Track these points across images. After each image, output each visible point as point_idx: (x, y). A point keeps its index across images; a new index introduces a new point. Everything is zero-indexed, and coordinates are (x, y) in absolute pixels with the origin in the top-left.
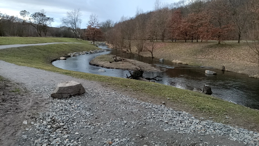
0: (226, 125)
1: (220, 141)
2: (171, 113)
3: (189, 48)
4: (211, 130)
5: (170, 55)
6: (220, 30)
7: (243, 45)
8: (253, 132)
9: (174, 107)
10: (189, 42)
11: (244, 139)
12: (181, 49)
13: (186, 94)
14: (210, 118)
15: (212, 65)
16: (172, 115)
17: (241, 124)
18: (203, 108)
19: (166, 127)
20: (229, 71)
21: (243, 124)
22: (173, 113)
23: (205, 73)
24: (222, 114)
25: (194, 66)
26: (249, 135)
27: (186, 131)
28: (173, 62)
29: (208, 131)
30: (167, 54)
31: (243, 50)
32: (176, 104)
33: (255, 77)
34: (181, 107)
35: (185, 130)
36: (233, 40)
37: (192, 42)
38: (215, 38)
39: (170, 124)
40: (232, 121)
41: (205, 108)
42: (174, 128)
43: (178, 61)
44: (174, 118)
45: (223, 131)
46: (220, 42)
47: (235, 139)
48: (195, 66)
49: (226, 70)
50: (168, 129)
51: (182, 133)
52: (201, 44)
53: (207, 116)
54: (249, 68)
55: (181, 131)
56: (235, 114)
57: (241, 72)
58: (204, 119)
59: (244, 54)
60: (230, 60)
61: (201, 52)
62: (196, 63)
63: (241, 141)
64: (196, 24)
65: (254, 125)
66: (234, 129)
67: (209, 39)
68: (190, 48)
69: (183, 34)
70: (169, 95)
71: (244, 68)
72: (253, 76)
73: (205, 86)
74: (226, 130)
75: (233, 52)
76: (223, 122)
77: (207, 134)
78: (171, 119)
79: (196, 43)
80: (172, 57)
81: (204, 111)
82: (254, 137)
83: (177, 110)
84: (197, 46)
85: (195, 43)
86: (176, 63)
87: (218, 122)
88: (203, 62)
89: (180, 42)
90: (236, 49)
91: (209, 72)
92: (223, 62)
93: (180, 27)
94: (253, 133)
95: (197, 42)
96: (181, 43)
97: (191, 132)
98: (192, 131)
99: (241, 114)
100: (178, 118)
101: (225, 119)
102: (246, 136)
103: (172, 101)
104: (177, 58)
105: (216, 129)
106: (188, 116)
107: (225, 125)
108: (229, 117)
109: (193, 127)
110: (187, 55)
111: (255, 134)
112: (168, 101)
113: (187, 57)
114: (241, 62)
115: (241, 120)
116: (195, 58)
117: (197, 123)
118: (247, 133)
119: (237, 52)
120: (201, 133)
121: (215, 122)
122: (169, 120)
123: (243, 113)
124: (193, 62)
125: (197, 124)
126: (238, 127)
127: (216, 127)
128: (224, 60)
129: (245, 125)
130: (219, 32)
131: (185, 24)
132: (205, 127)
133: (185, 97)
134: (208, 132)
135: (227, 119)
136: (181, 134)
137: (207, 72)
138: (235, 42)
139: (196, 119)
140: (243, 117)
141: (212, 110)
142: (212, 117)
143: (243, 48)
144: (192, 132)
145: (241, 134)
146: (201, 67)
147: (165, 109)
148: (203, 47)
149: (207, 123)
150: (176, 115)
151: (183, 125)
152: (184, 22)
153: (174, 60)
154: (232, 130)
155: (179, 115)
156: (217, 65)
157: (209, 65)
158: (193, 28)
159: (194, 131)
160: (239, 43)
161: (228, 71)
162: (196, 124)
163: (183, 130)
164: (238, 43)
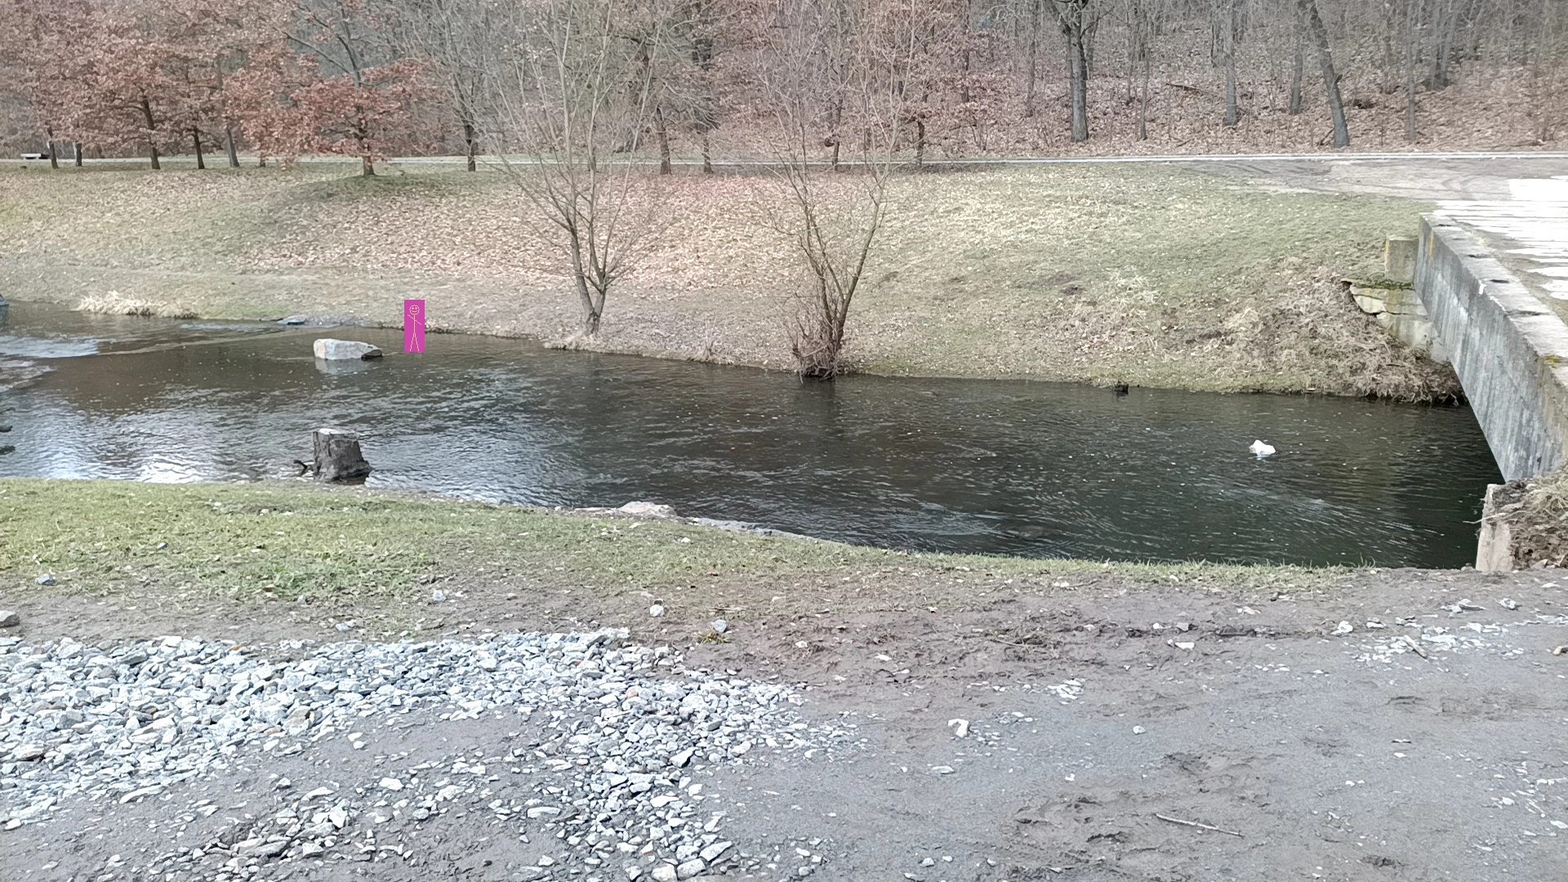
0: (430, 643)
1: (401, 747)
2: (72, 677)
3: (183, 208)
4: (348, 697)
5: (49, 263)
6: (361, 97)
7: (495, 182)
8: (561, 635)
9: (96, 629)
10: (182, 167)
11: (519, 691)
12: (127, 216)
13: (186, 517)
14: (340, 627)
15: (348, 303)
16: (73, 692)
17: (509, 612)
18: (296, 582)
19: (28, 793)
20: (449, 332)
21: (520, 607)
22: (87, 674)
23: (312, 353)
24: (410, 585)
25: (237, 322)
26: (542, 659)
27: (184, 764)
28: (81, 307)
29: (326, 712)
30: (27, 256)
31: (500, 207)
32: (112, 600)
33: (571, 344)
34: (144, 611)
35: (176, 758)
36: (444, 152)
37: (201, 166)
38: (339, 144)
39: (60, 758)
40: (464, 611)
41: (310, 576)
42: (92, 773)
43: (121, 303)
44: (98, 701)
45: (413, 681)
46: (375, 166)
47: (475, 706)
48: (243, 321)
49: (430, 323)
50: (44, 802)
51: (155, 790)
52: (263, 180)
53: (322, 624)
54: (539, 300)
55: (148, 775)
56: (478, 567)
57: (507, 328)
58: (304, 646)
59: (504, 229)
60: (445, 270)
61: (267, 230)
62: (252, 303)
63: (505, 707)
64: (205, 50)
65: (568, 595)
66: (474, 648)
67: (302, 146)
68: (192, 206)
69: (129, 115)
70: (52, 553)
71: (515, 306)
72: (560, 343)
73: (321, 438)
74: (431, 671)
75: (449, 222)
76: (418, 628)
77: (323, 732)
78: (68, 722)
79: (227, 172)
80: (67, 279)
81: (301, 598)
82: (566, 660)
83: (117, 644)
84: (237, 194)
85: (220, 172)
86: (108, 317)
87: (388, 641)
88: (289, 290)
89: (112, 168)
90: (465, 206)
91: (338, 346)
92: (405, 284)
93: (91, 64)
94: (563, 639)
95: (236, 164)
96: (124, 174)
97: (217, 763)
98: (223, 749)
99: (507, 555)
100: (123, 696)
101: (430, 609)
102: (533, 668)
103: (75, 586)
104: (109, 278)
105: (377, 682)
106: (197, 662)
107: (422, 645)
108: (446, 592)
109: (230, 721)
110: (177, 253)
111: (569, 646)
112: (45, 600)
113: (183, 268)
114: (499, 273)
115: (508, 587)
116: (239, 269)
117: (257, 686)
118: (535, 650)
119: (470, 221)
120: (282, 746)
121: (373, 643)
122: (56, 730)
123: (518, 547)
124: (227, 299)
125: (262, 689)
126: (493, 635)
127: (375, 671)
128: (409, 271)
129: (529, 607)
130: (359, 108)
131: (129, 42)
132: (311, 692)
133: (178, 540)
134: (328, 721)
135: (440, 608)
136: (146, 796)
137: (324, 348)
138: (455, 165)
139: (253, 662)
140: (520, 568)
141: (350, 580)
142: (350, 623)
143: (495, 197)
144: (224, 758)
145: (508, 665)
146: (285, 321)
147: (18, 660)
148: (273, 196)
149: (324, 666)
150: (105, 681)
151: (163, 730)
152: (116, 33)
153: (86, 294)
154: (462, 660)
155: (136, 669)
156: (375, 304)
157: (333, 308)
158: (187, 78)
159: (238, 744)
160: (474, 169)
161: (439, 331)
162: (255, 693)
163: (158, 765)
164: (470, 170)
